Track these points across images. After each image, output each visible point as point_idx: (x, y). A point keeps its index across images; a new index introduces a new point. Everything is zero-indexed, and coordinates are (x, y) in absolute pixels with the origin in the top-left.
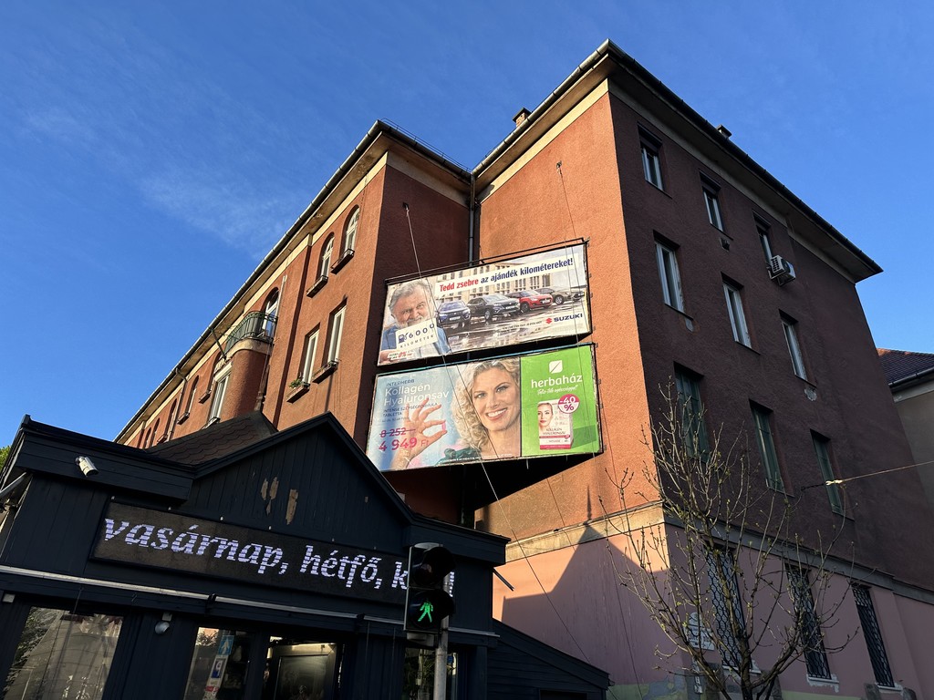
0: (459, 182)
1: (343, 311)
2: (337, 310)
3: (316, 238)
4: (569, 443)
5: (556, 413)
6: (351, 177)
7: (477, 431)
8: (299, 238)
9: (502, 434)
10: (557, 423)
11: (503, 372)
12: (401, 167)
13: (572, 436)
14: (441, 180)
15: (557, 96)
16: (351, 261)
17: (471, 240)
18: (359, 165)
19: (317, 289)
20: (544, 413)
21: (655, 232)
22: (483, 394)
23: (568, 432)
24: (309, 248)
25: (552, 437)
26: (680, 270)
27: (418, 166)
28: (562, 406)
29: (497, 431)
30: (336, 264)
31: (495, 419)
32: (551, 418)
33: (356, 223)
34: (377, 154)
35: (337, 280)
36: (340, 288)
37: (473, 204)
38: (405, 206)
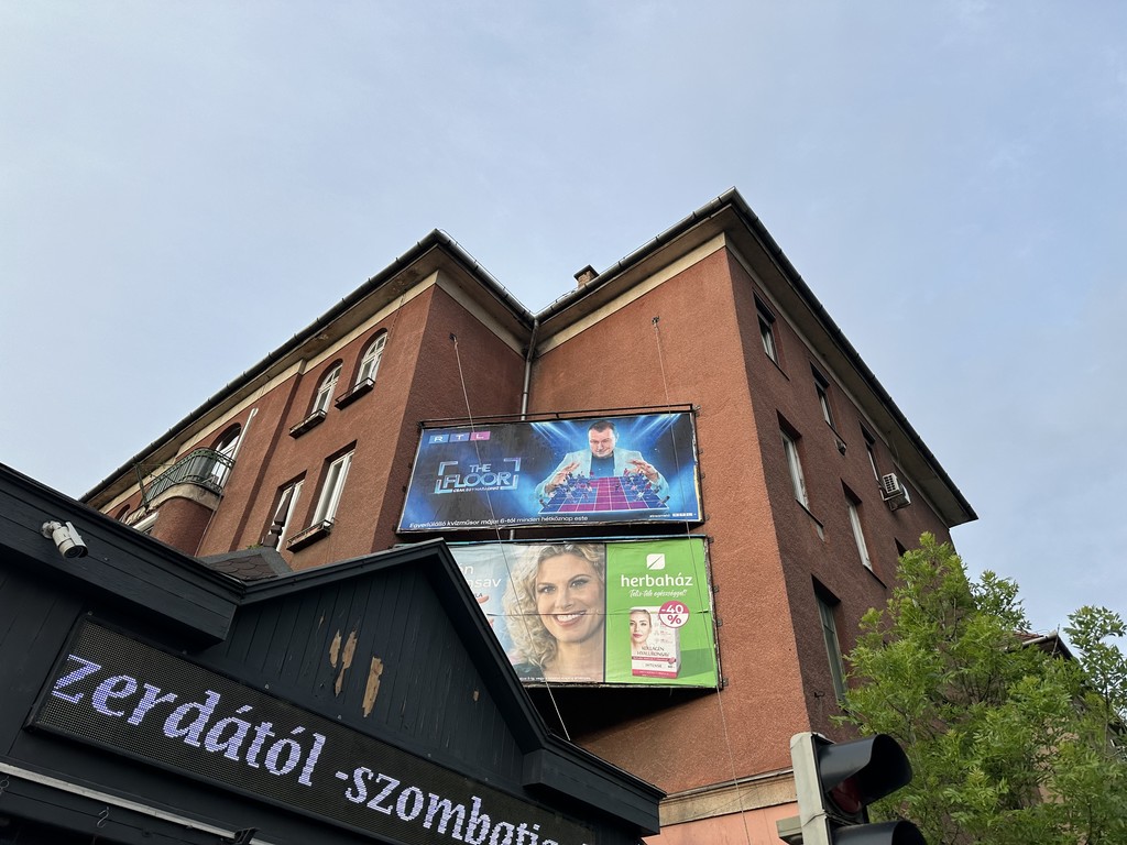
0: (519, 327)
3: (310, 366)
4: (675, 670)
5: (658, 625)
6: (382, 293)
7: (539, 639)
8: (286, 363)
9: (576, 647)
10: (657, 640)
11: (581, 562)
12: (451, 290)
13: (679, 660)
14: (495, 317)
15: (660, 243)
16: (370, 393)
17: (526, 396)
18: (397, 280)
19: (308, 428)
20: (639, 624)
21: (778, 412)
22: (550, 588)
23: (673, 655)
24: (299, 377)
25: (650, 659)
26: (802, 465)
27: (472, 296)
28: (664, 617)
29: (570, 642)
30: (344, 396)
31: (567, 625)
32: (649, 631)
33: (378, 350)
34: (423, 270)
35: (343, 416)
36: (346, 428)
37: (532, 355)
38: (452, 337)
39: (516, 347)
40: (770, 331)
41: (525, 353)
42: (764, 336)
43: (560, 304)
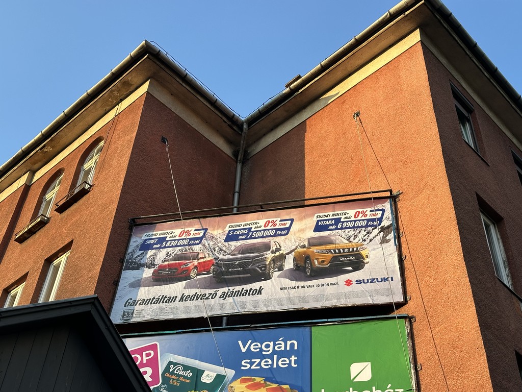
0: (229, 130)
1: (63, 259)
2: (56, 255)
3: (38, 175)
6: (99, 104)
8: (15, 175)
12: (164, 98)
14: (207, 122)
15: (358, 42)
16: (87, 196)
17: (236, 195)
18: (112, 91)
19: (31, 232)
21: (477, 194)
24: (27, 188)
26: (504, 246)
27: (184, 102)
30: (64, 201)
33: (96, 157)
34: (136, 80)
35: (62, 219)
36: (64, 230)
37: (242, 156)
38: (164, 140)
39: (226, 149)
40: (469, 121)
41: (236, 154)
42: (464, 126)
43: (266, 107)
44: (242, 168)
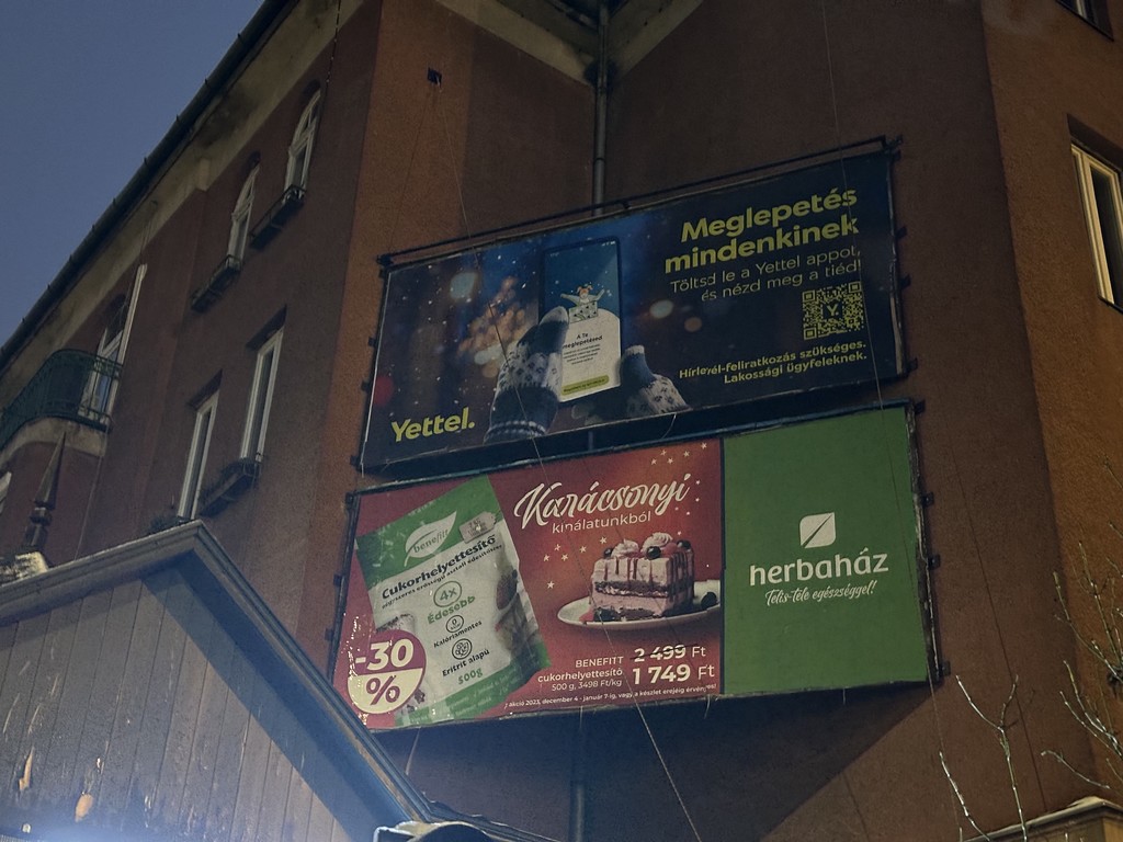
1: (278, 341)
2: (263, 338)
3: (218, 168)
8: (177, 171)
17: (600, 164)
19: (217, 289)
21: (1070, 118)
30: (266, 222)
33: (312, 125)
36: (271, 287)
37: (605, 78)
38: (434, 76)
39: (570, 66)
41: (591, 73)
44: (608, 105)
